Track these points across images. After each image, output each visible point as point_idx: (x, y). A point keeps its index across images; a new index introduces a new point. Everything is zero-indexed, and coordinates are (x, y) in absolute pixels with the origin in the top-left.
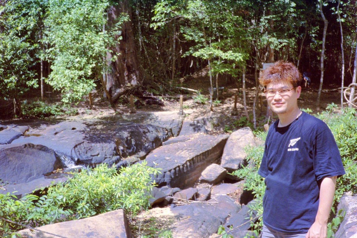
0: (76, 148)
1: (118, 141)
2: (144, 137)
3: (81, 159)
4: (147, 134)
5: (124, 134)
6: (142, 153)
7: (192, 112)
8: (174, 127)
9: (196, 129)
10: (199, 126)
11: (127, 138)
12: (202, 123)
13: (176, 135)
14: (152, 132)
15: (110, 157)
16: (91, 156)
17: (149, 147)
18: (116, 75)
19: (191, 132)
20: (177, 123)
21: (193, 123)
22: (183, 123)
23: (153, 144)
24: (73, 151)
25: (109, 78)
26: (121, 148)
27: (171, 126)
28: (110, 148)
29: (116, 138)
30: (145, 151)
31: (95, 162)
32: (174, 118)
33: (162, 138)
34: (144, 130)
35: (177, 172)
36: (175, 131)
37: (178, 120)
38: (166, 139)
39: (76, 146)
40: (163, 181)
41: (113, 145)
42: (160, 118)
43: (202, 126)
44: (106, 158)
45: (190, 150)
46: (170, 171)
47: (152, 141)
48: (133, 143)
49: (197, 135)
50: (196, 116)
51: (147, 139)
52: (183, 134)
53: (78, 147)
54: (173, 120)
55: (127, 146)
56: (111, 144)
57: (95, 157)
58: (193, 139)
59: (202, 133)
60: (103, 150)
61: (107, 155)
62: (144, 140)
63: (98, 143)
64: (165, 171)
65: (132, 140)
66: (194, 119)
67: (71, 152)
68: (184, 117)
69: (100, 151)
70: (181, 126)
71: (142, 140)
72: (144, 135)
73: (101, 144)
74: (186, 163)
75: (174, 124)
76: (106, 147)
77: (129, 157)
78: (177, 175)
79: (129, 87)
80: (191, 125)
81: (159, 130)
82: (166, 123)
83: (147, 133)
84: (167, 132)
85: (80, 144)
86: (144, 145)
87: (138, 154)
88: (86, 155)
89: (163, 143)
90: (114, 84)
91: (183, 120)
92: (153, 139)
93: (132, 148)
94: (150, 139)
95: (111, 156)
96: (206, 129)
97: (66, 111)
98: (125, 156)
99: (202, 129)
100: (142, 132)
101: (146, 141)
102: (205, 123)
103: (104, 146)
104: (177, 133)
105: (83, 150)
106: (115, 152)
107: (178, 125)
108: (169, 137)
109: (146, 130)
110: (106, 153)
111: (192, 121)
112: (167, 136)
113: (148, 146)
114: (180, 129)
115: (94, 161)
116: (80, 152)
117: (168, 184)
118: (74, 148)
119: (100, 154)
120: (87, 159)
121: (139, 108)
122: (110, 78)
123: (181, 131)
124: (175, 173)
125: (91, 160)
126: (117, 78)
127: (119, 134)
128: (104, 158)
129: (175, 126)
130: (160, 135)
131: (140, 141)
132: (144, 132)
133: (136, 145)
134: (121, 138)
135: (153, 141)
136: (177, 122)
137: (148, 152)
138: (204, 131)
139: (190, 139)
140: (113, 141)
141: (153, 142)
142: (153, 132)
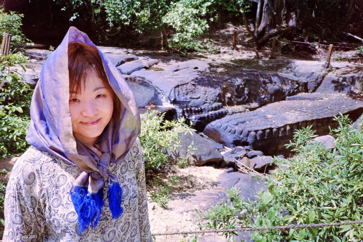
0: (177, 89)
1: (226, 87)
2: (262, 87)
3: (178, 99)
4: (268, 85)
5: (237, 81)
6: (254, 105)
7: (345, 66)
8: (310, 81)
9: (339, 88)
10: (344, 84)
11: (238, 86)
12: (350, 82)
13: (311, 91)
14: (275, 83)
15: (210, 103)
16: (191, 98)
17: (266, 99)
18: (272, 13)
19: (330, 90)
20: (316, 78)
21: (337, 80)
22: (325, 78)
23: (271, 97)
24: (173, 91)
25: (264, 17)
26: (229, 95)
27: (308, 80)
28: (213, 93)
29: (225, 85)
30: (259, 103)
31: (192, 105)
32: (313, 71)
33: (287, 92)
34: (265, 80)
35: (266, 135)
36: (311, 86)
37: (318, 73)
38: (294, 94)
39: (178, 86)
40: (245, 140)
41: (218, 91)
42: (297, 69)
43: (348, 85)
44: (206, 103)
45: (305, 112)
46: (256, 131)
47: (271, 93)
48: (246, 92)
49: (336, 95)
50: (347, 71)
51: (266, 90)
52: (320, 91)
53: (180, 87)
54: (313, 73)
55: (236, 94)
56: (217, 89)
57: (195, 100)
58: (327, 99)
59: (343, 95)
60: (205, 94)
61: (208, 100)
62: (261, 90)
63: (204, 87)
64: (250, 130)
65: (246, 88)
66: (341, 76)
67: (171, 91)
68: (329, 71)
69: (202, 95)
70: (321, 82)
71: (259, 91)
72: (263, 86)
73: (206, 88)
74: (285, 126)
75: (312, 77)
76: (211, 91)
77: (235, 106)
78: (265, 138)
79: (284, 27)
80: (333, 82)
81: (286, 82)
82: (302, 75)
83: (268, 83)
84: (297, 85)
85: (183, 85)
86: (260, 96)
87: (250, 105)
88: (185, 96)
89: (288, 97)
90: (268, 23)
91: (326, 74)
92: (272, 91)
93: (243, 97)
94: (269, 91)
95: (212, 102)
96: (352, 89)
97: (209, 49)
98: (231, 103)
99: (347, 89)
100: (262, 81)
101: (263, 92)
102: (353, 82)
103: (208, 91)
104: (312, 88)
105: (184, 91)
106: (218, 98)
107: (317, 79)
108: (299, 92)
109: (267, 80)
110: (208, 98)
111: (337, 78)
112: (295, 91)
113: (264, 98)
114: (319, 84)
115: (192, 103)
116: (180, 93)
117: (250, 145)
118: (175, 87)
119: (201, 97)
120: (184, 100)
121: (285, 54)
122: (266, 17)
123: (319, 88)
124: (263, 135)
125: (189, 102)
126: (274, 16)
127: (231, 80)
128: (203, 103)
129: (313, 80)
130: (286, 88)
131: (255, 91)
132: (265, 83)
133: (249, 94)
134: (232, 85)
135: (273, 93)
136: (317, 75)
137: (263, 104)
138: (348, 92)
139: (322, 99)
140: (221, 87)
141: (272, 95)
142: (277, 83)
